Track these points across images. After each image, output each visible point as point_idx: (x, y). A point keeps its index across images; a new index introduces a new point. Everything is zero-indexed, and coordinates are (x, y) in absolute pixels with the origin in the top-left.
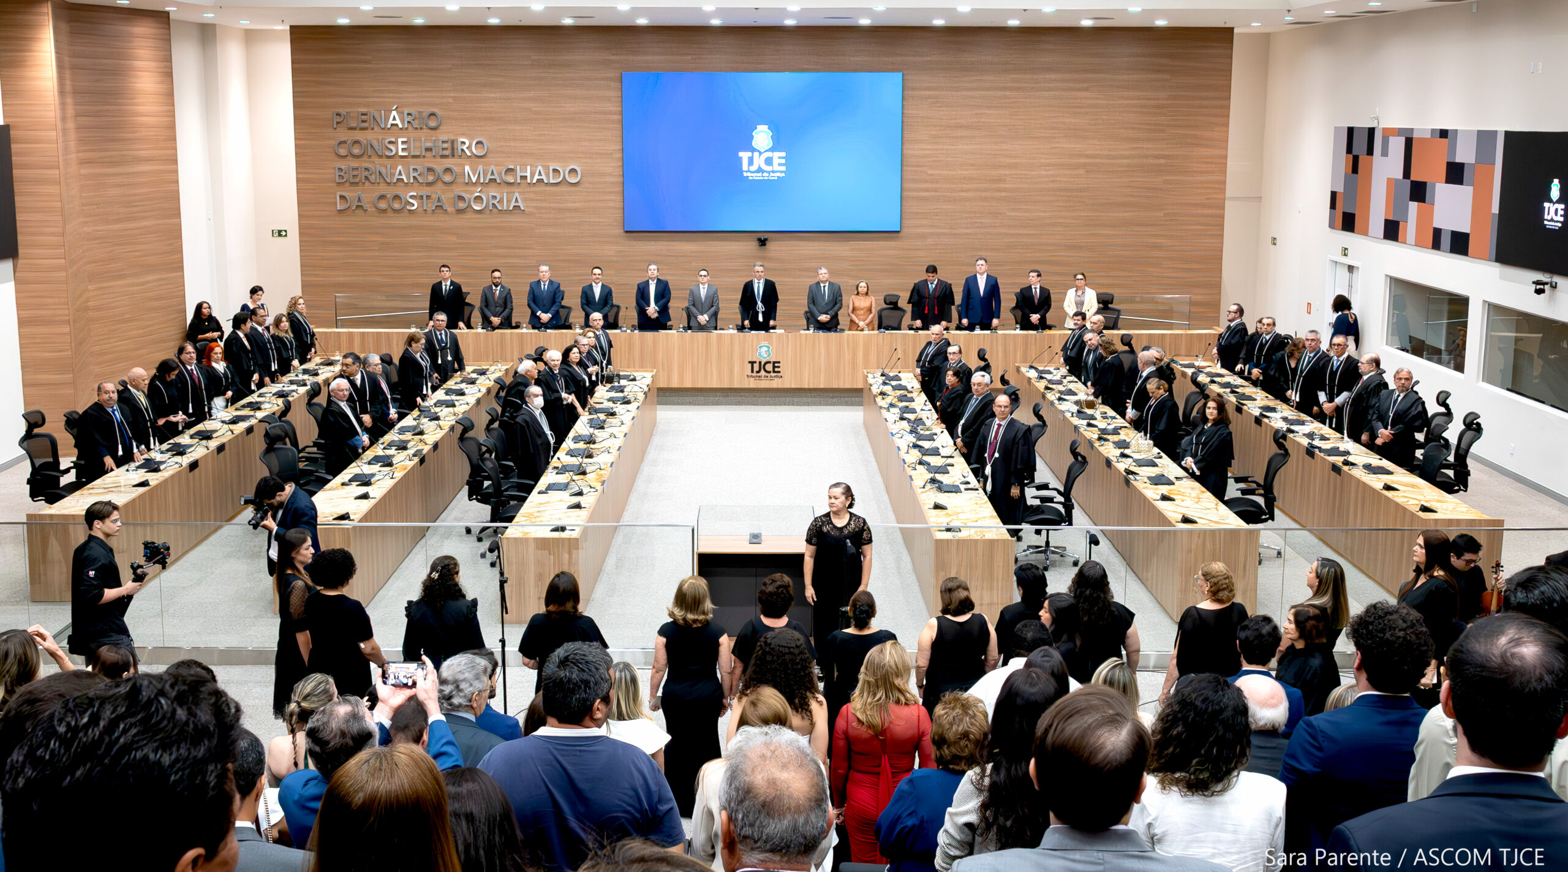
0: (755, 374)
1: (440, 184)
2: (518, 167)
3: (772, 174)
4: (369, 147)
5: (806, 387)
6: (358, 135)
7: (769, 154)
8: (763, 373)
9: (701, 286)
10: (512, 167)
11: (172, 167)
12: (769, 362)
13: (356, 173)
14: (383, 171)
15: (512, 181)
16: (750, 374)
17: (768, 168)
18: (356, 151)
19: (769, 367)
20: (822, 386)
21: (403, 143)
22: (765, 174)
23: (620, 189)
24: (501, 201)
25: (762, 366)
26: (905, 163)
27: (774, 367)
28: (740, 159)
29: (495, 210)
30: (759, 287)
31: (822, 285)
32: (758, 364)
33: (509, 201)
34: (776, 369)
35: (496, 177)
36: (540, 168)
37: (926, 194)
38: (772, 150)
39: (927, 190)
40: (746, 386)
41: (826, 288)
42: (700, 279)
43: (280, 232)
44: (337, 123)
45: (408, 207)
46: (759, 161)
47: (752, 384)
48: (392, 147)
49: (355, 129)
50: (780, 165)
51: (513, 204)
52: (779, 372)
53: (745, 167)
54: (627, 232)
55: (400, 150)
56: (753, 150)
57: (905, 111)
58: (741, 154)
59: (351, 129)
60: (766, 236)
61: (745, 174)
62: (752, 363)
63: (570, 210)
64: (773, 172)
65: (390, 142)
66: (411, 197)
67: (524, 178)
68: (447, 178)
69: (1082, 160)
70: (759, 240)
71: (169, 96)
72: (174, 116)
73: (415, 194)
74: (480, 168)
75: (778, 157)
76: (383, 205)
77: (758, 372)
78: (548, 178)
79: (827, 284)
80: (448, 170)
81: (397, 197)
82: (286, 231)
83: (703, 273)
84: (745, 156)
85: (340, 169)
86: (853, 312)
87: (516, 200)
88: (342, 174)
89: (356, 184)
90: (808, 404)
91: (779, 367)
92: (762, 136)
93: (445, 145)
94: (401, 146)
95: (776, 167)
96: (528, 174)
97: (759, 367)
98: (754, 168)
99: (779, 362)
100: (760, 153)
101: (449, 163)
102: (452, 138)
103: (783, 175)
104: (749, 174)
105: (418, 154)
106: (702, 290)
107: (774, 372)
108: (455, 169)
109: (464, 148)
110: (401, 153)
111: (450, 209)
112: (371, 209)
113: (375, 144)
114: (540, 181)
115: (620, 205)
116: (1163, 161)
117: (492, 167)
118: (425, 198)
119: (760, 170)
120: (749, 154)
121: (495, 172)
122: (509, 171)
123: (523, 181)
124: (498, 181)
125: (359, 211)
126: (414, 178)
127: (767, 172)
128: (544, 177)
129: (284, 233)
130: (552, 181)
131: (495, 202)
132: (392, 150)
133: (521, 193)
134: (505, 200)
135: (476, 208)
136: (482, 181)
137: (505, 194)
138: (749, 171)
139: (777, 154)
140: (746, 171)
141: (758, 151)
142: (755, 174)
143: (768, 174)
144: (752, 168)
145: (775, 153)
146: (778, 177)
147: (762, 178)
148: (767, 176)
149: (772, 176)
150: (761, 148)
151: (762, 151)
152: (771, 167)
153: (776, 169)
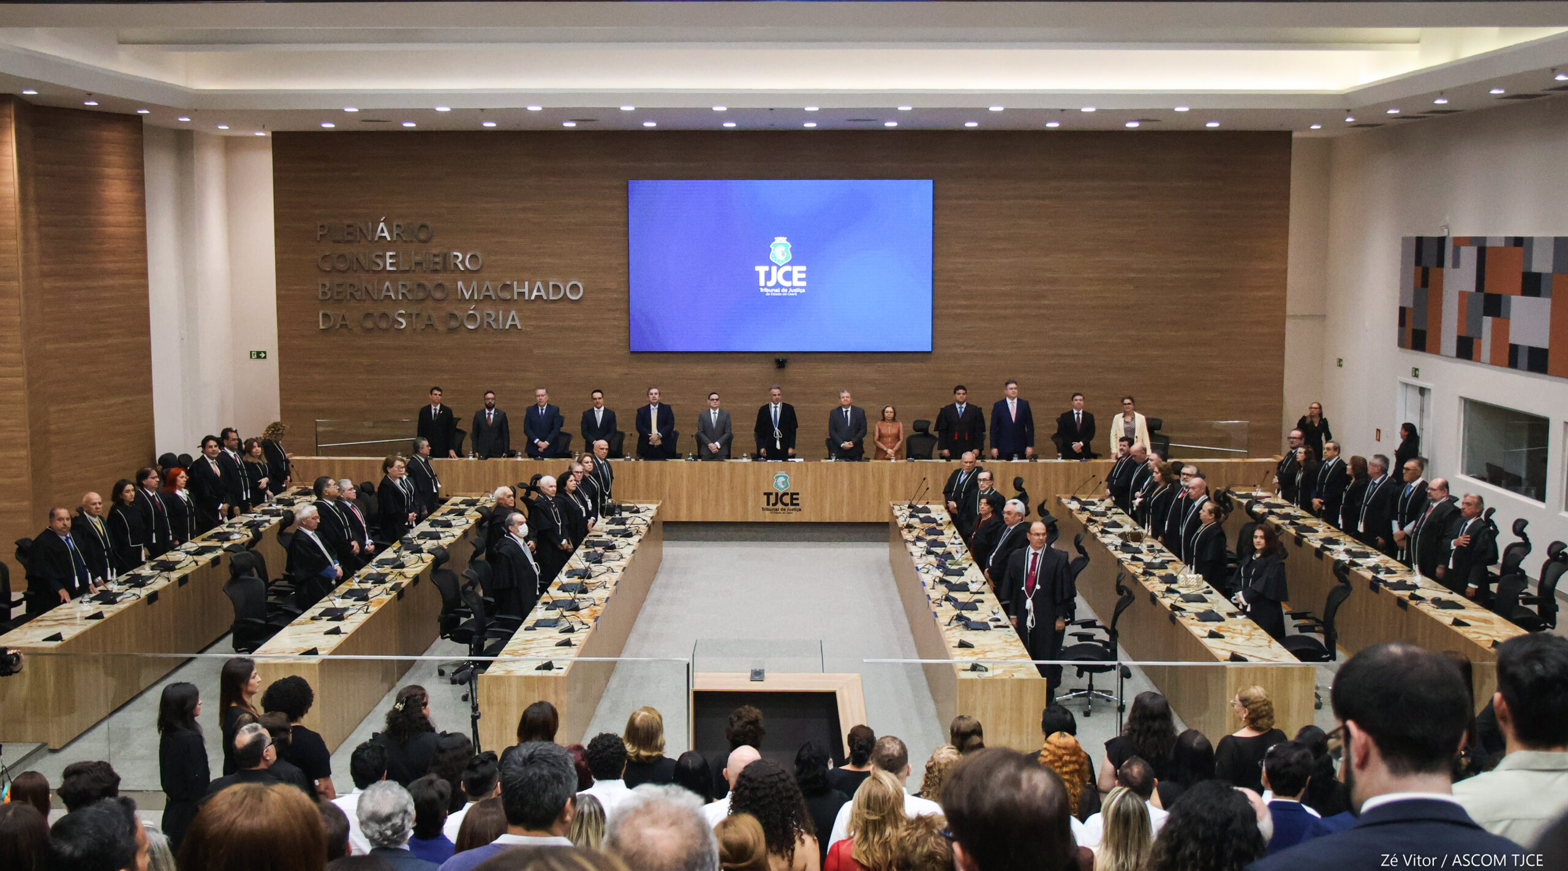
0: (771, 507)
1: (430, 303)
2: (515, 283)
3: (791, 290)
4: (355, 261)
5: (828, 520)
6: (343, 249)
7: (788, 268)
8: (780, 506)
9: (712, 411)
10: (508, 283)
11: (142, 281)
12: (787, 494)
13: (340, 290)
14: (370, 288)
15: (509, 297)
16: (765, 506)
17: (788, 284)
18: (342, 266)
19: (787, 499)
20: (845, 520)
21: (391, 257)
22: (784, 290)
23: (623, 306)
24: (496, 320)
25: (779, 498)
26: (937, 278)
27: (792, 499)
28: (759, 272)
29: (491, 329)
30: (776, 411)
31: (844, 410)
32: (774, 495)
33: (505, 320)
34: (794, 502)
35: (491, 293)
36: (539, 284)
37: (959, 311)
38: (791, 264)
39: (961, 307)
40: (761, 520)
41: (849, 414)
42: (712, 404)
43: (258, 353)
44: (321, 235)
45: (396, 326)
46: (777, 276)
47: (768, 517)
48: (379, 261)
49: (339, 242)
50: (800, 280)
51: (509, 322)
52: (798, 505)
53: (762, 283)
54: (633, 352)
55: (388, 265)
56: (771, 264)
57: (936, 222)
58: (757, 268)
59: (334, 242)
60: (781, 357)
61: (762, 290)
62: (768, 495)
63: (573, 329)
64: (793, 287)
65: (378, 256)
66: (401, 315)
67: (521, 294)
68: (438, 295)
69: (1132, 275)
70: (777, 362)
71: (140, 206)
72: (145, 227)
73: (403, 312)
74: (475, 283)
75: (799, 272)
76: (369, 324)
77: (774, 505)
78: (548, 294)
79: (849, 409)
80: (440, 286)
81: (384, 315)
82: (265, 353)
83: (715, 396)
84: (761, 270)
85: (324, 285)
86: (879, 440)
87: (513, 319)
88: (326, 290)
89: (340, 301)
90: (829, 540)
91: (797, 499)
92: (781, 249)
93: (437, 260)
94: (389, 261)
95: (796, 283)
96: (526, 290)
97: (776, 499)
98: (771, 284)
99: (798, 494)
100: (779, 267)
101: (439, 278)
102: (445, 251)
103: (804, 291)
104: (766, 290)
105: (408, 268)
106: (712, 416)
107: (792, 504)
108: (447, 284)
109: (458, 262)
110: (389, 268)
111: (441, 328)
112: (356, 329)
113: (361, 258)
114: (539, 297)
115: (624, 324)
116: (1219, 275)
117: (488, 283)
118: (414, 317)
119: (778, 285)
120: (766, 268)
121: (490, 288)
122: (506, 287)
123: (521, 298)
124: (494, 298)
125: (344, 330)
126: (403, 294)
127: (785, 287)
128: (543, 293)
129: (263, 355)
130: (551, 298)
131: (490, 321)
132: (379, 265)
133: (518, 311)
134: (501, 318)
135: (470, 327)
136: (476, 298)
137: (501, 312)
138: (765, 286)
139: (796, 269)
140: (763, 287)
141: (776, 265)
142: (772, 290)
143: (786, 290)
144: (770, 284)
145: (794, 267)
146: (798, 293)
147: (780, 294)
148: (785, 292)
149: (792, 292)
150: (779, 262)
151: (780, 265)
152: (790, 282)
153: (795, 285)
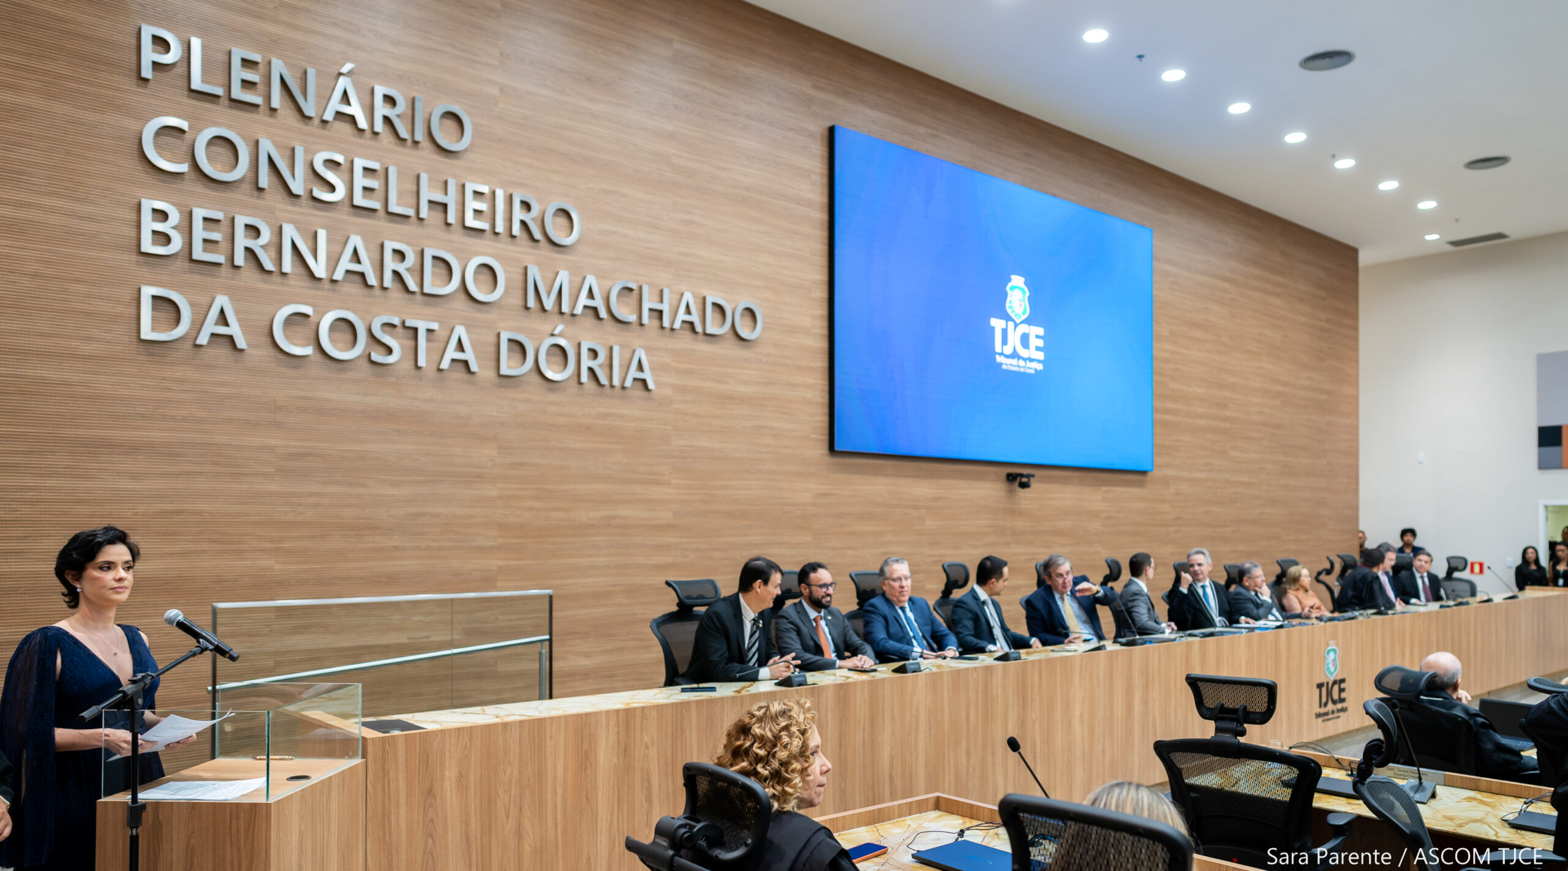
1: (458, 307)
2: (646, 288)
3: (1029, 364)
7: (1024, 328)
15: (633, 318)
17: (1025, 354)
21: (369, 175)
22: (1022, 363)
24: (606, 365)
28: (993, 328)
33: (621, 367)
35: (599, 303)
36: (686, 296)
38: (1027, 321)
45: (374, 355)
46: (1014, 338)
50: (1038, 349)
51: (630, 373)
53: (998, 346)
54: (834, 452)
55: (357, 191)
56: (1007, 317)
58: (993, 321)
61: (998, 359)
64: (1029, 360)
65: (332, 164)
66: (386, 327)
68: (484, 291)
73: (396, 321)
74: (563, 275)
75: (1036, 335)
78: (703, 320)
84: (997, 324)
87: (640, 367)
92: (1017, 294)
94: (360, 181)
95: (1033, 353)
96: (665, 308)
98: (1008, 350)
100: (1016, 325)
103: (1041, 367)
104: (1001, 360)
105: (408, 211)
108: (501, 270)
109: (527, 218)
110: (360, 200)
111: (485, 372)
112: (261, 354)
117: (591, 278)
118: (422, 335)
119: (1015, 355)
120: (1002, 323)
121: (596, 291)
122: (625, 292)
123: (655, 323)
124: (603, 314)
127: (1021, 358)
128: (695, 318)
130: (710, 330)
132: (332, 188)
133: (648, 350)
135: (550, 375)
136: (565, 308)
137: (616, 350)
138: (1002, 354)
139: (1033, 331)
140: (1000, 355)
141: (1012, 320)
142: (1008, 362)
144: (1006, 350)
145: (1031, 327)
146: (1036, 370)
147: (1016, 369)
148: (1022, 367)
149: (1028, 368)
150: (1016, 316)
151: (1018, 321)
152: (1027, 350)
153: (1033, 357)
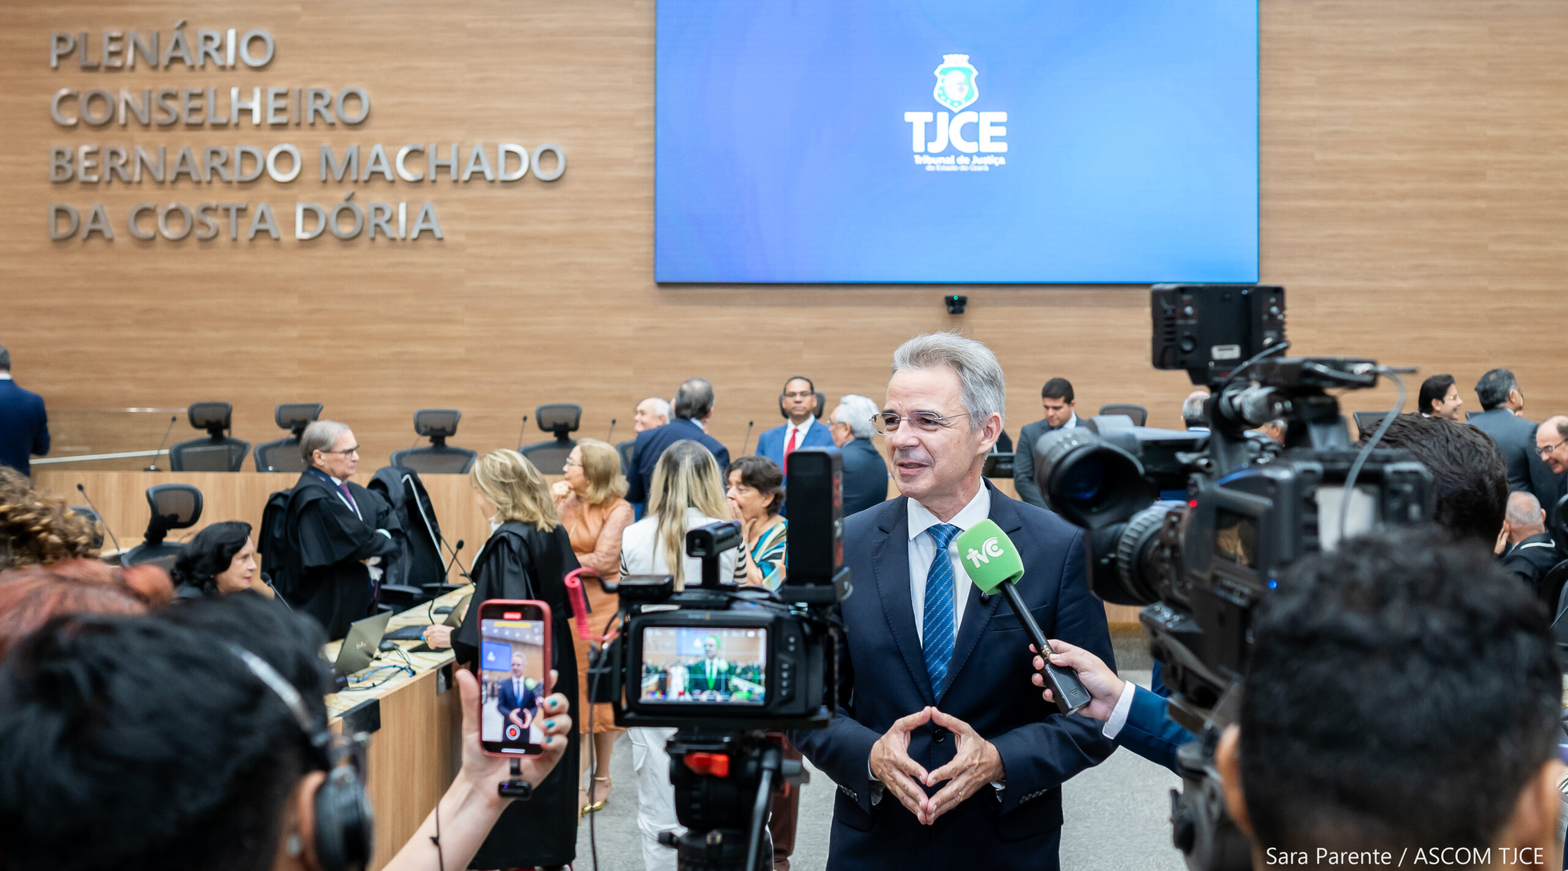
1: (265, 188)
3: (976, 159)
7: (971, 117)
17: (971, 147)
22: (962, 160)
23: (647, 193)
26: (1264, 138)
28: (912, 123)
33: (410, 220)
38: (977, 107)
46: (949, 132)
50: (994, 139)
51: (419, 225)
53: (918, 144)
54: (662, 285)
56: (937, 108)
58: (909, 116)
60: (956, 294)
61: (918, 160)
63: (545, 239)
64: (980, 154)
67: (443, 168)
70: (950, 301)
75: (991, 122)
78: (495, 169)
80: (284, 155)
84: (918, 119)
87: (426, 218)
92: (956, 78)
95: (986, 146)
96: (454, 163)
98: (936, 147)
100: (952, 115)
101: (287, 138)
103: (1002, 161)
104: (926, 160)
111: (286, 237)
114: (477, 175)
115: (644, 227)
119: (950, 151)
120: (928, 116)
122: (413, 154)
127: (966, 155)
130: (503, 176)
131: (381, 221)
133: (435, 202)
134: (402, 218)
138: (926, 152)
139: (986, 118)
140: (921, 154)
141: (946, 109)
142: (941, 160)
143: (967, 160)
144: (934, 147)
145: (982, 114)
146: (991, 166)
147: (955, 168)
148: (964, 165)
149: (977, 164)
150: (952, 104)
151: (956, 110)
152: (975, 144)
153: (983, 150)
